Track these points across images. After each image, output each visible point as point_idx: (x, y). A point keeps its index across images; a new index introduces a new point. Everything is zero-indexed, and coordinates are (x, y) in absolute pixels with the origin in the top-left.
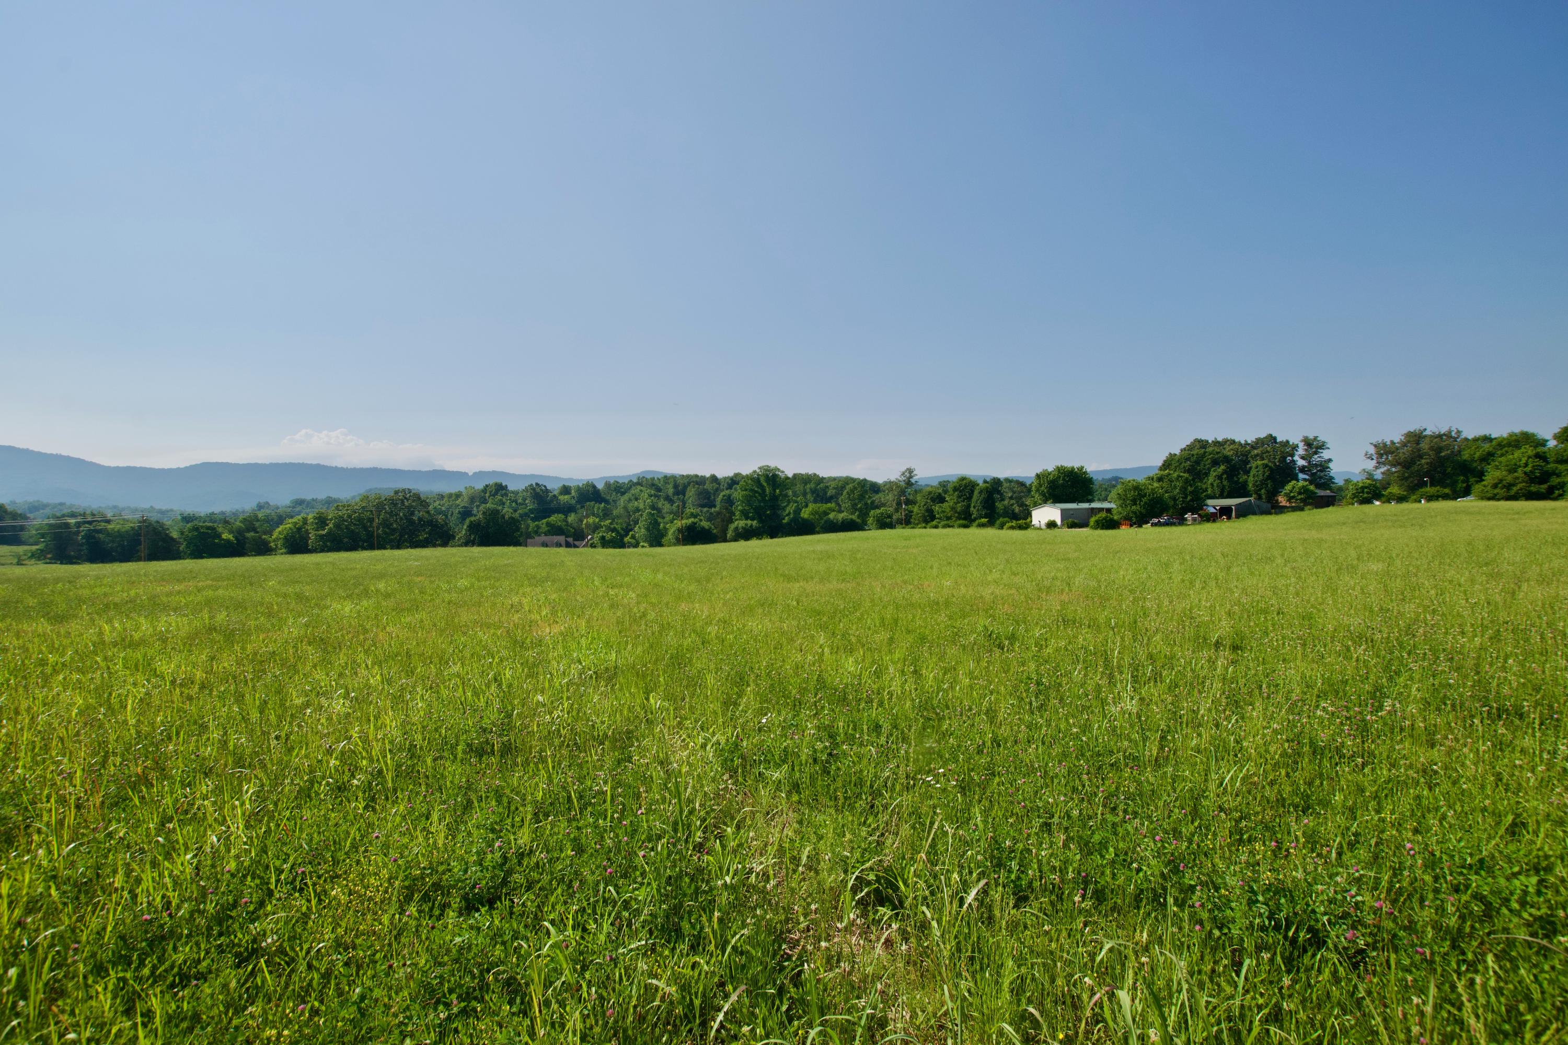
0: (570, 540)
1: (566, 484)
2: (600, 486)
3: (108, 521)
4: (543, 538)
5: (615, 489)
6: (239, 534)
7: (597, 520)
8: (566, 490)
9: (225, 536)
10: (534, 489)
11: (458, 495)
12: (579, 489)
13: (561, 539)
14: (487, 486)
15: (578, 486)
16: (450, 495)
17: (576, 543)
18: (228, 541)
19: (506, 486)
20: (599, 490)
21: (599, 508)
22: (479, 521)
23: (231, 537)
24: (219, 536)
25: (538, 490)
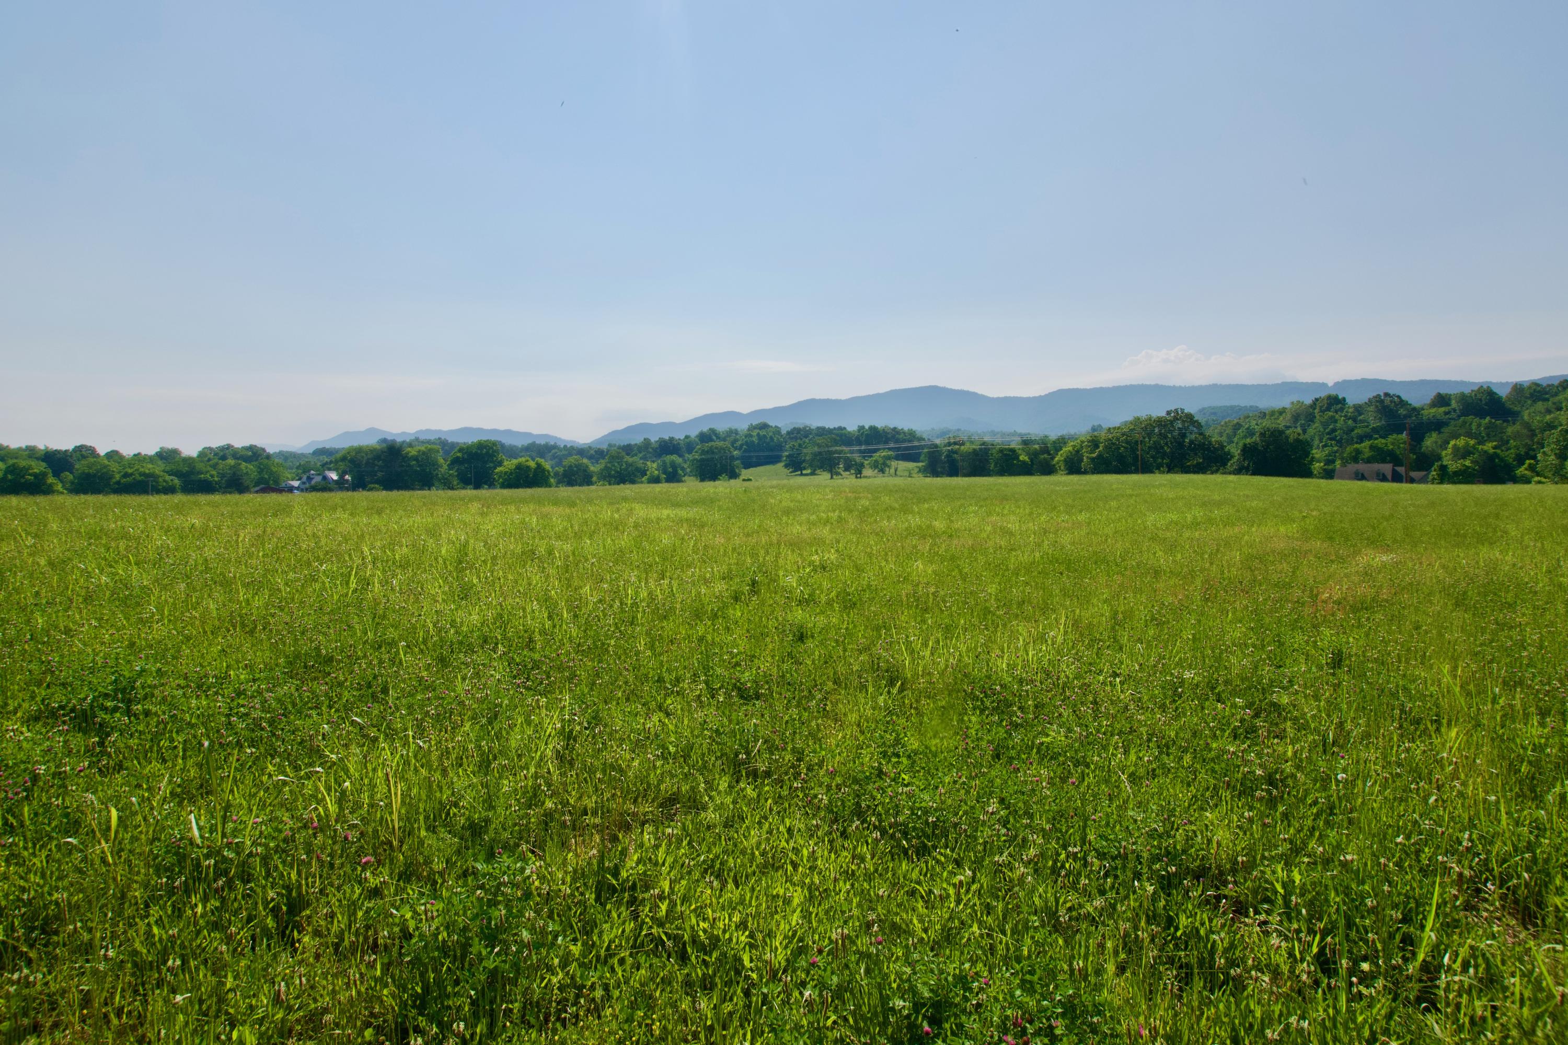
0: (1401, 470)
1: (1443, 392)
2: (1503, 393)
3: (963, 444)
4: (1361, 467)
5: (1532, 395)
6: (1034, 455)
7: (1472, 442)
8: (1441, 400)
9: (1021, 458)
10: (1382, 401)
11: (1282, 412)
12: (1463, 398)
13: (1387, 468)
14: (1317, 400)
15: (1463, 394)
16: (1273, 413)
17: (1413, 474)
18: (1024, 462)
19: (1344, 399)
20: (1500, 398)
21: (1479, 425)
22: (1256, 443)
23: (1026, 459)
24: (1017, 457)
25: (1387, 401)
